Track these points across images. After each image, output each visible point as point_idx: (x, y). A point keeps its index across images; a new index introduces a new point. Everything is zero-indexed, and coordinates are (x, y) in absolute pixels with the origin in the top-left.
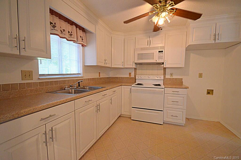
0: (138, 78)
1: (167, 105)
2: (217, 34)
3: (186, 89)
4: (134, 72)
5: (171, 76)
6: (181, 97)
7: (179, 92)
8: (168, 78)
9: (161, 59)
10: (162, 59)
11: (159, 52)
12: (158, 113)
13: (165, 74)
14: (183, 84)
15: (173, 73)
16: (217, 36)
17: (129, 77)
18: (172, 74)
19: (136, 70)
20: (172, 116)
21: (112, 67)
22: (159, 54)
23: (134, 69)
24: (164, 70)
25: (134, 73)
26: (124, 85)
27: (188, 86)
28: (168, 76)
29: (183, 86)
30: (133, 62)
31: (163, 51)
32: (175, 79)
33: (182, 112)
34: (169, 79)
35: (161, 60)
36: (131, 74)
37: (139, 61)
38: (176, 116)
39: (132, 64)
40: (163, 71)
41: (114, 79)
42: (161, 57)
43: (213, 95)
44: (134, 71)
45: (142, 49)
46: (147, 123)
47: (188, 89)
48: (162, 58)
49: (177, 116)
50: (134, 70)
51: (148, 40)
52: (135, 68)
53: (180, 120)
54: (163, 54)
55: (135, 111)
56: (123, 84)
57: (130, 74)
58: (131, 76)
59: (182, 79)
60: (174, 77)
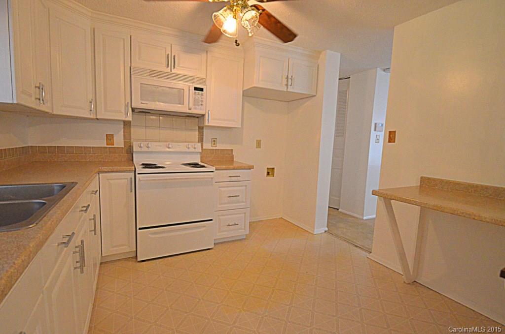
0: (139, 150)
1: (219, 206)
2: (290, 77)
3: (250, 169)
4: (124, 132)
5: (214, 144)
6: (241, 186)
7: (239, 176)
8: (208, 149)
9: (200, 106)
10: (202, 107)
11: (196, 89)
12: (204, 226)
13: (201, 140)
14: (234, 160)
15: (216, 139)
16: (290, 80)
17: (106, 146)
18: (214, 141)
19: (130, 128)
20: (229, 225)
21: (55, 113)
22: (195, 94)
23: (122, 123)
24: (199, 131)
25: (123, 134)
26: (106, 172)
27: (252, 164)
28: (208, 146)
29: (235, 165)
30: (126, 106)
31: (204, 90)
32: (220, 151)
33: (243, 215)
34: (209, 151)
35: (201, 109)
36: (114, 138)
37: (147, 104)
38: (235, 225)
39: (123, 110)
40: (197, 133)
41: (49, 152)
42: (200, 103)
43: (274, 176)
44: (123, 130)
45: (153, 73)
46: (181, 256)
47: (252, 169)
48: (202, 105)
49: (237, 223)
50: (122, 126)
51: (168, 55)
52: (124, 122)
53: (242, 229)
54: (203, 96)
55: (150, 235)
56: (105, 168)
57: (110, 137)
58: (113, 145)
59: (232, 150)
60: (219, 147)
